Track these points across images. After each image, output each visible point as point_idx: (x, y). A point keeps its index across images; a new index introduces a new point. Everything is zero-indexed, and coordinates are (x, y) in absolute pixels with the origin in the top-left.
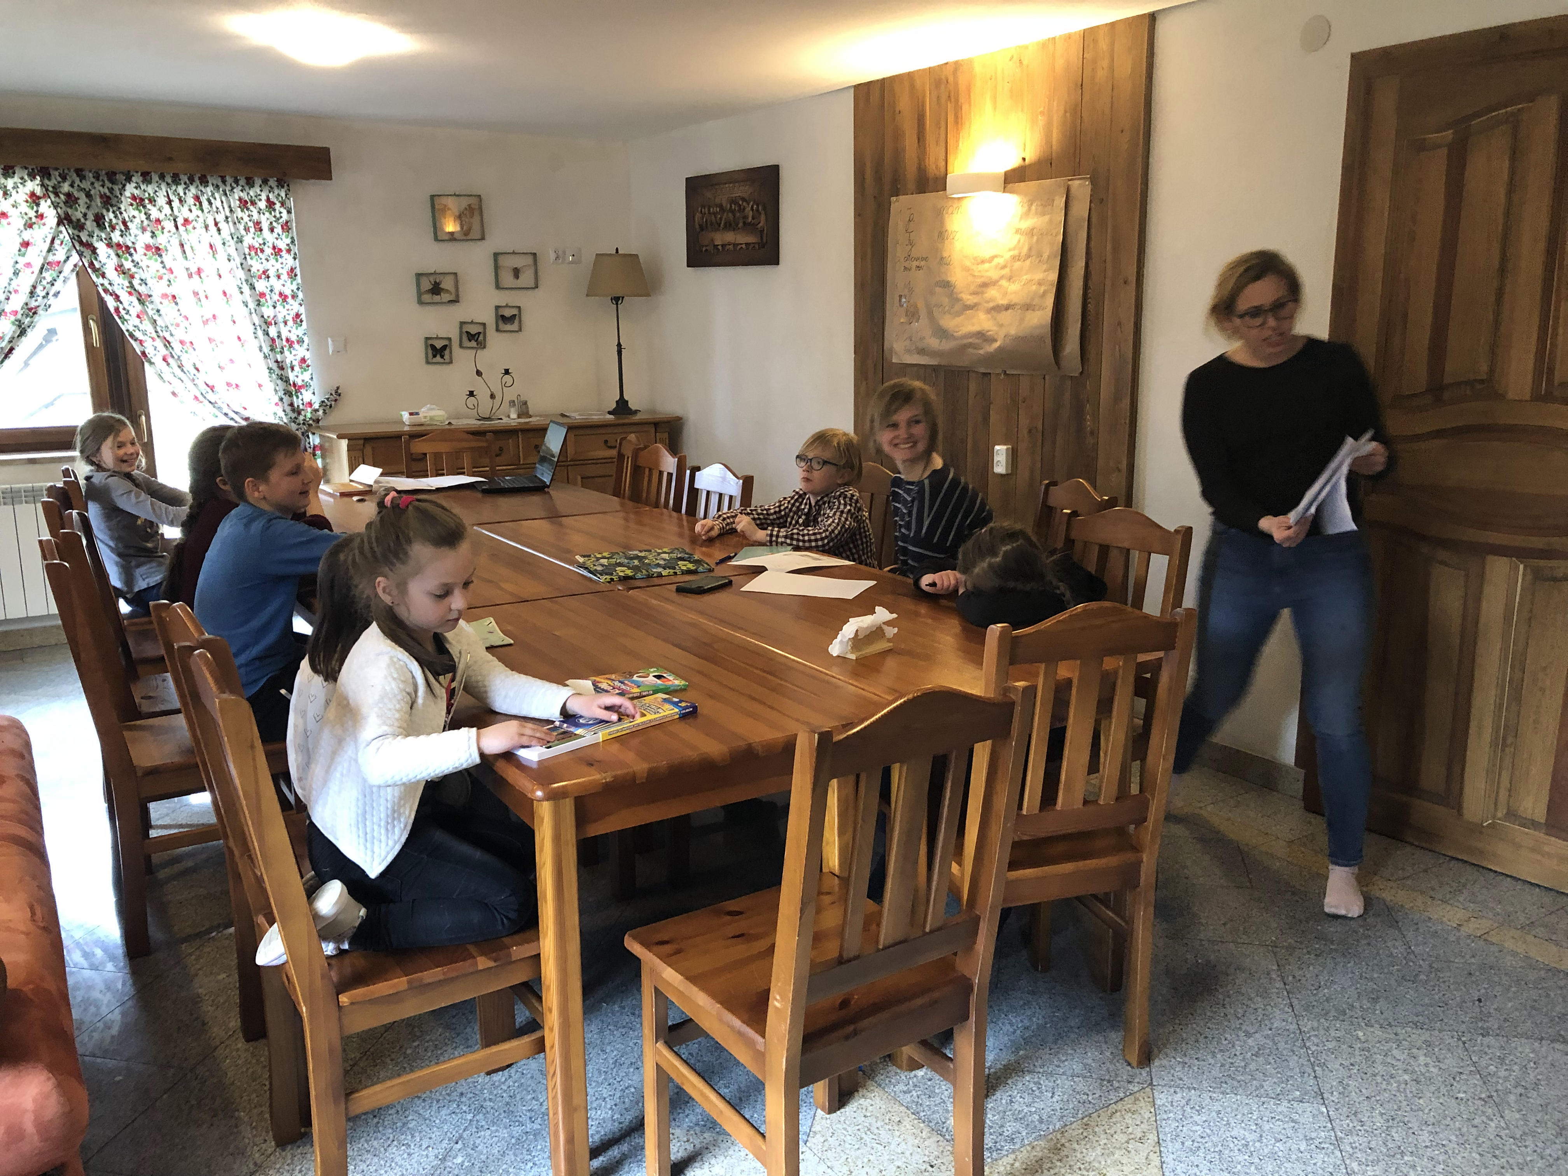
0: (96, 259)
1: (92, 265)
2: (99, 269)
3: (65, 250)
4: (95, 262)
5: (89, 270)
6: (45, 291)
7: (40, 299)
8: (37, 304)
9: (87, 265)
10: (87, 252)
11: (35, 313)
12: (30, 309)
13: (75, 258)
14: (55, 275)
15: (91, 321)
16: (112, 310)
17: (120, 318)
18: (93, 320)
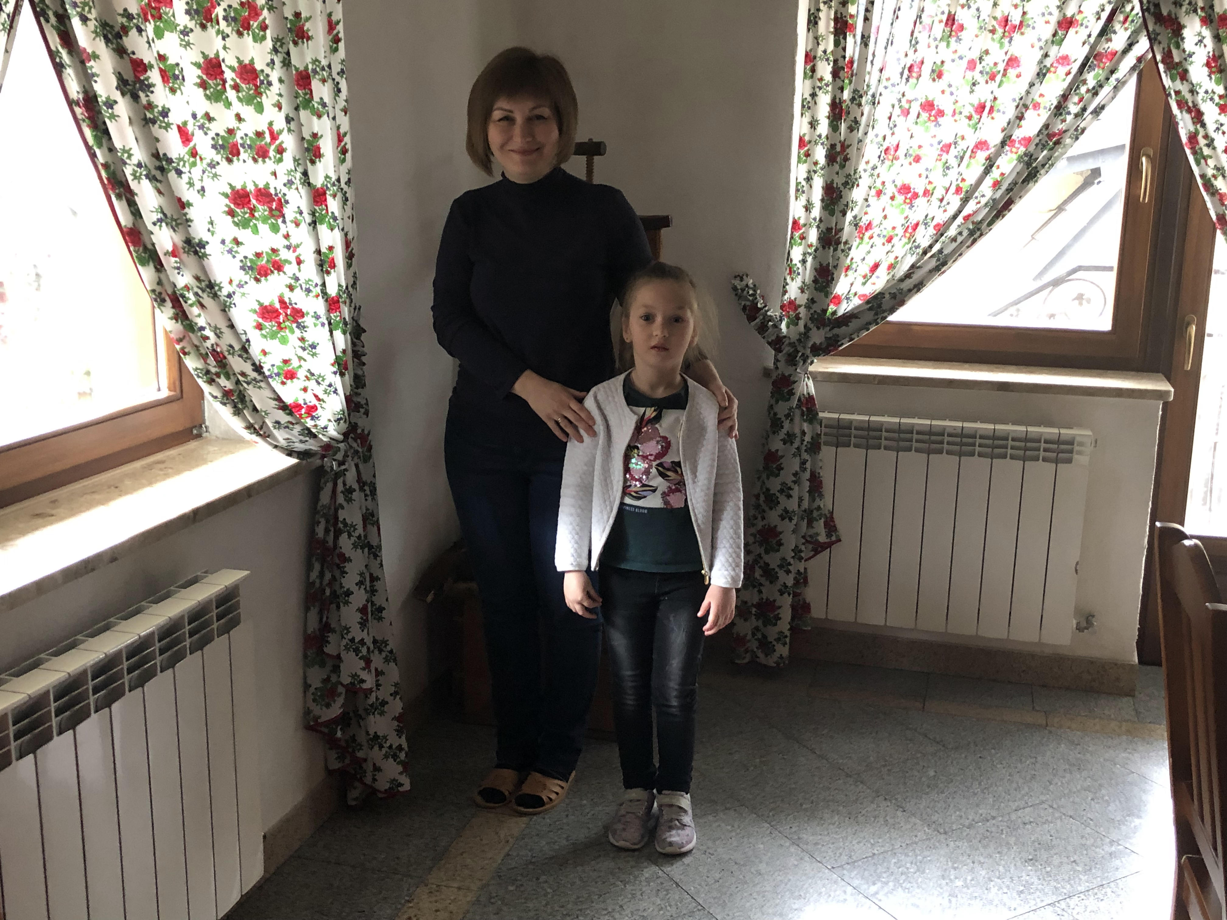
0: (1178, 46)
1: (1168, 57)
2: (1179, 64)
3: (1129, 33)
4: (1175, 52)
5: (1161, 67)
6: (1081, 105)
7: (1069, 118)
8: (1062, 126)
9: (1159, 58)
10: (1165, 34)
11: (1057, 143)
12: (1050, 136)
13: (1143, 45)
14: (1102, 78)
15: (1144, 159)
16: (1184, 139)
17: (1194, 153)
18: (1148, 156)
